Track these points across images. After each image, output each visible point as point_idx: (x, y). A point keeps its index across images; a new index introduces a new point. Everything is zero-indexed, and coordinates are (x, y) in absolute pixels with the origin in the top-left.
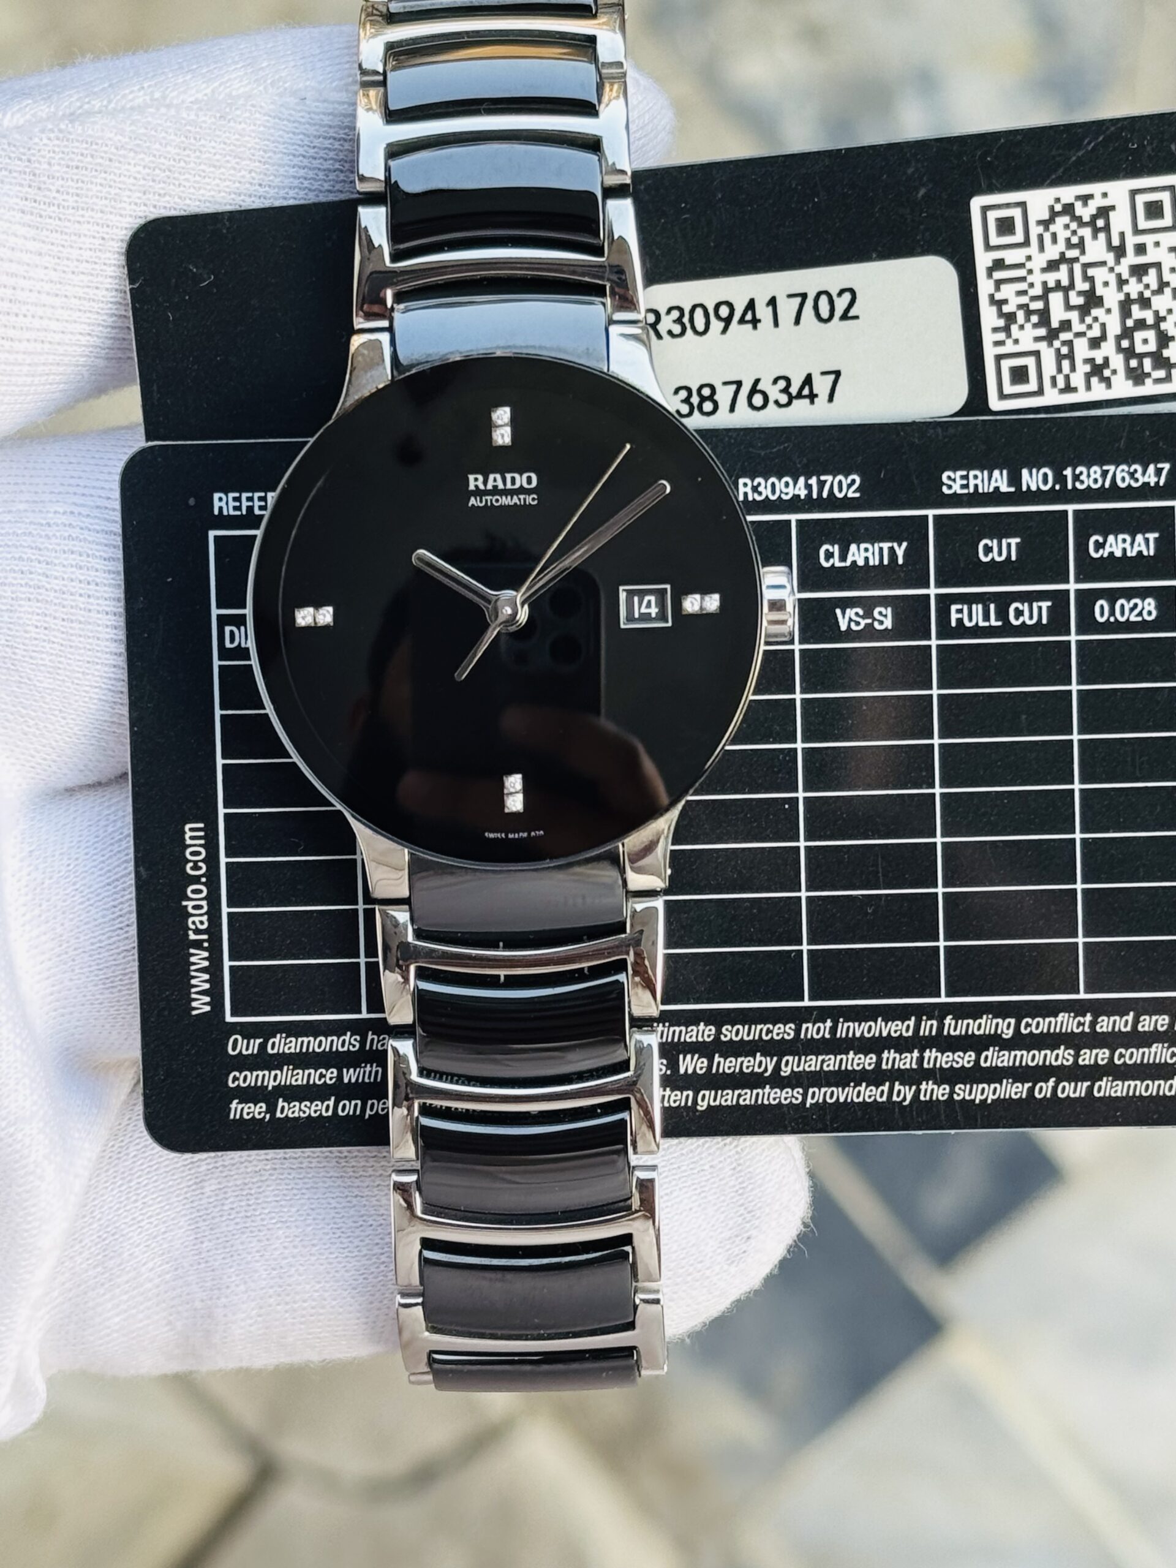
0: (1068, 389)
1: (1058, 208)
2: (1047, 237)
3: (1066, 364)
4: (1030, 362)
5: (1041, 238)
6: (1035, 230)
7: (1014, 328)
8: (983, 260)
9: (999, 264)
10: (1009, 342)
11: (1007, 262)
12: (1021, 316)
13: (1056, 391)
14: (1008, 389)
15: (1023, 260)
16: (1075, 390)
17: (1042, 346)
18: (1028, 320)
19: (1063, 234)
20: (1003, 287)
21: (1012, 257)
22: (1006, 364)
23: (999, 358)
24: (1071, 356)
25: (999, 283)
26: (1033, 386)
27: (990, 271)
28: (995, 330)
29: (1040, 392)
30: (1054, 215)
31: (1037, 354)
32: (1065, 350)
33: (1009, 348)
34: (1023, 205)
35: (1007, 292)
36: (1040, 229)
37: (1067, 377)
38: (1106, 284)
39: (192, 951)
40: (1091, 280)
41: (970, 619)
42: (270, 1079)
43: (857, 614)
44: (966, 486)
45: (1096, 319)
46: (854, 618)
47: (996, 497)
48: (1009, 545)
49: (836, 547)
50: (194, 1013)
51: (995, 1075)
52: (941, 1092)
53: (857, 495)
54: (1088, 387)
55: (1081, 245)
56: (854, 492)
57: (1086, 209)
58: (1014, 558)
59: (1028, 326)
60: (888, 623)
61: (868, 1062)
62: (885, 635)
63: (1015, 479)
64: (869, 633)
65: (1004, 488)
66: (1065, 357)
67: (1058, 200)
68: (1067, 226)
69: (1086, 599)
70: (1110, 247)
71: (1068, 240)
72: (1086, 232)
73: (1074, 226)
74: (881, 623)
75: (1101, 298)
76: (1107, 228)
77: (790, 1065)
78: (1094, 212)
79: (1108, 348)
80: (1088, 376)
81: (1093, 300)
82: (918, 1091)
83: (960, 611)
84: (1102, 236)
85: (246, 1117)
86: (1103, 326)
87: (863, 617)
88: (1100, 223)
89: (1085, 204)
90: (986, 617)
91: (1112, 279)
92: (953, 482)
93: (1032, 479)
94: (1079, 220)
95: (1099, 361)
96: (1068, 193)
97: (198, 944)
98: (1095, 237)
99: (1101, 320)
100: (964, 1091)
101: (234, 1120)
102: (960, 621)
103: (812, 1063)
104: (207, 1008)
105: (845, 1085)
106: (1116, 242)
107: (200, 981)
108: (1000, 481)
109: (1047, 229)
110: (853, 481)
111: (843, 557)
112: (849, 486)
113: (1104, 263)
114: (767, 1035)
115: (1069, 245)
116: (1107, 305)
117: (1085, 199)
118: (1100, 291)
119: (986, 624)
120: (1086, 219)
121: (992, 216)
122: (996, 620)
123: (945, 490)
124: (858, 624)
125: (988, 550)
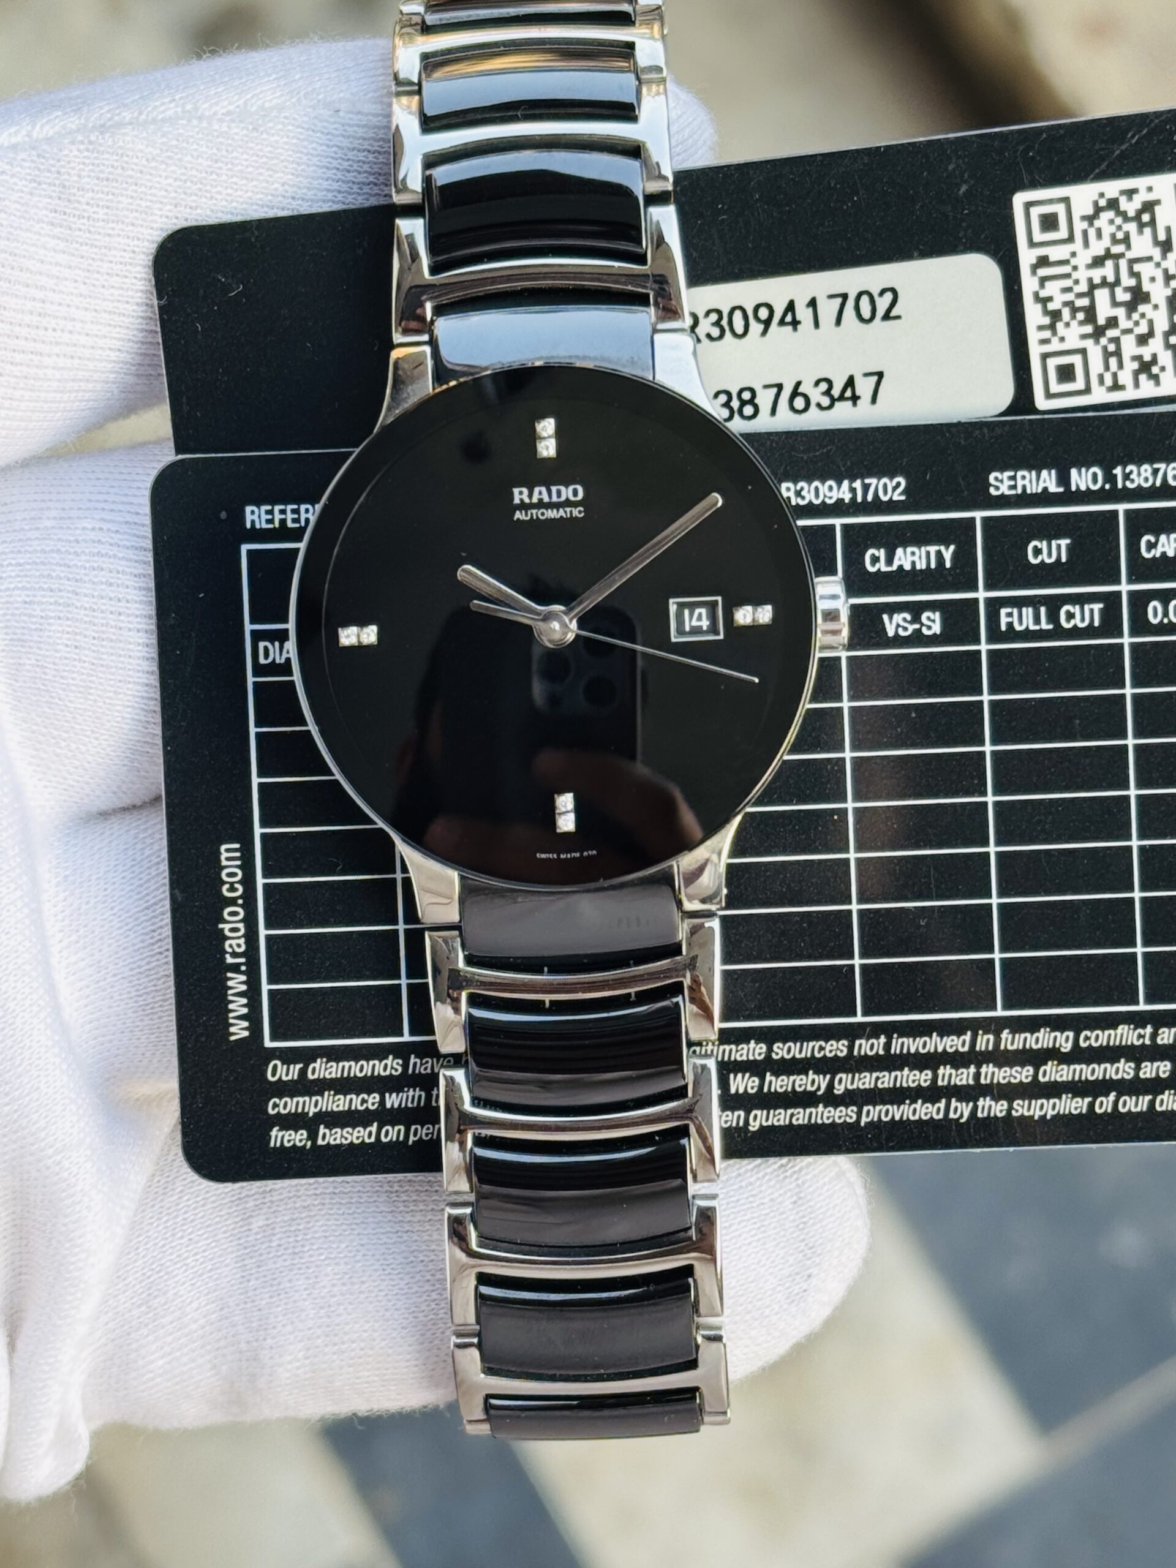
0: (1116, 387)
1: (1102, 203)
2: (1092, 233)
3: (1113, 361)
4: (1077, 360)
5: (1085, 233)
6: (1079, 226)
7: (1060, 326)
8: (1026, 257)
9: (1043, 261)
10: (1055, 340)
11: (1052, 259)
12: (1066, 313)
13: (1103, 389)
14: (1055, 388)
15: (1067, 256)
16: (1122, 388)
17: (1089, 344)
18: (1073, 317)
19: (1107, 230)
20: (1047, 284)
21: (1055, 253)
22: (1052, 363)
23: (1045, 357)
24: (1118, 353)
25: (1043, 281)
26: (1079, 384)
27: (1034, 268)
28: (1041, 328)
29: (1087, 390)
30: (1098, 210)
31: (1083, 352)
32: (1112, 348)
33: (1055, 346)
34: (1066, 200)
35: (1052, 289)
36: (1085, 225)
37: (1115, 375)
38: (1153, 279)
39: (229, 975)
40: (1137, 276)
41: (1021, 622)
42: (311, 1105)
43: (905, 620)
44: (1014, 487)
45: (1143, 315)
46: (902, 623)
47: (1045, 498)
48: (1059, 547)
49: (882, 551)
50: (233, 1038)
51: (1054, 1090)
52: (999, 1109)
53: (903, 498)
54: (1137, 385)
55: (1126, 240)
56: (901, 494)
57: (1130, 204)
58: (1064, 559)
59: (1074, 323)
60: (937, 628)
61: (923, 1078)
62: (933, 640)
63: (1064, 479)
64: (917, 638)
65: (1053, 488)
66: (1112, 354)
67: (1102, 195)
68: (1112, 222)
69: (1139, 601)
70: (1156, 243)
71: (1113, 236)
72: (1132, 227)
73: (1119, 221)
74: (929, 628)
75: (1147, 295)
76: (1153, 223)
77: (844, 1083)
78: (1139, 206)
79: (1156, 345)
80: (1136, 374)
81: (1139, 296)
82: (975, 1108)
83: (1010, 615)
84: (1147, 231)
85: (287, 1144)
86: (1151, 323)
87: (911, 622)
88: (1146, 218)
89: (1130, 199)
90: (1037, 620)
91: (1159, 275)
92: (1001, 483)
93: (1082, 479)
94: (1124, 215)
95: (1147, 358)
96: (1112, 188)
97: (235, 968)
98: (1140, 231)
99: (1148, 316)
100: (1023, 1107)
101: (275, 1148)
102: (1010, 625)
103: (866, 1081)
104: (246, 1034)
105: (900, 1103)
106: (1162, 237)
107: (238, 1006)
108: (1048, 481)
109: (1091, 224)
110: (898, 484)
111: (890, 561)
112: (895, 489)
113: (1149, 259)
114: (819, 1052)
115: (1115, 241)
116: (1154, 299)
117: (1130, 193)
118: (1146, 286)
119: (1037, 628)
120: (1131, 213)
121: (1035, 212)
122: (1048, 622)
123: (992, 491)
124: (905, 629)
125: (1037, 552)
